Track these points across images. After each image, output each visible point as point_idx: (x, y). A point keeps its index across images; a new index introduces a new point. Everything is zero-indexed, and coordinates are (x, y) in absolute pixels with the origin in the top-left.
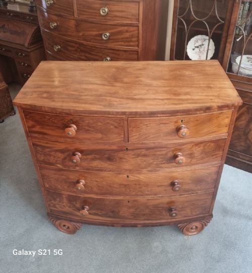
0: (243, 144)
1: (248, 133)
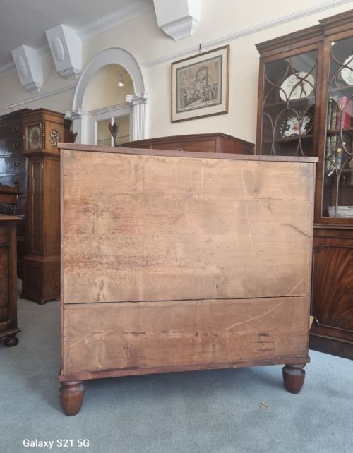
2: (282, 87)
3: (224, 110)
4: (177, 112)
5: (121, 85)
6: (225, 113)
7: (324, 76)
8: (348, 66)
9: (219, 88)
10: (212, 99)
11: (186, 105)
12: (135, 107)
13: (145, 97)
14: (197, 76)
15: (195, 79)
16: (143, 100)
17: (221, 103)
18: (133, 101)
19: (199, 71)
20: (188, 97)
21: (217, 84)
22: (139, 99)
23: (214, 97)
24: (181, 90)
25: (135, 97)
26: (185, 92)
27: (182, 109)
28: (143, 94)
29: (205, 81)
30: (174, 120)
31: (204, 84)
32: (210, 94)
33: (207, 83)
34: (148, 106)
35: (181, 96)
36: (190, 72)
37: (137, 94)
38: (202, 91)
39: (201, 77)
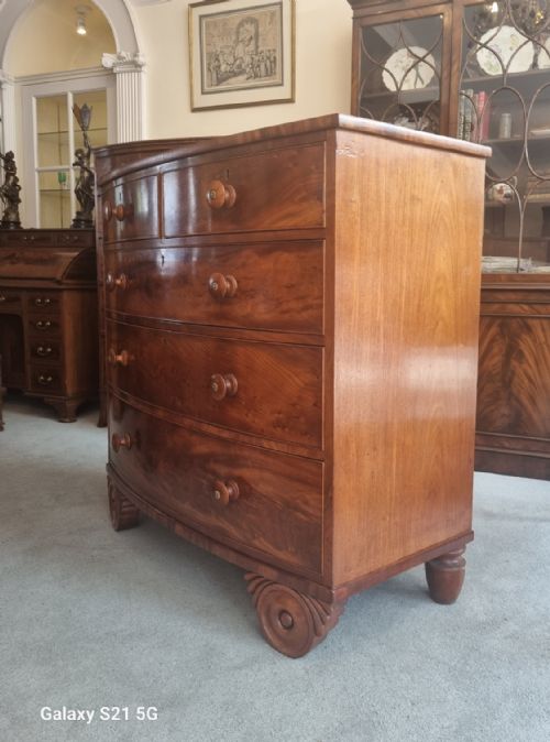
0: (505, 411)
1: (511, 381)
2: (386, 66)
3: (288, 96)
4: (203, 93)
5: (82, 31)
6: (291, 101)
7: (454, 58)
8: (488, 45)
9: (278, 58)
10: (267, 75)
11: (220, 81)
12: (119, 77)
13: (141, 59)
14: (238, 33)
15: (234, 38)
16: (136, 66)
17: (282, 85)
18: (115, 65)
19: (241, 24)
20: (223, 67)
21: (274, 50)
22: (126, 63)
23: (270, 73)
24: (210, 55)
25: (120, 58)
26: (217, 59)
27: (214, 88)
28: (136, 55)
29: (253, 42)
30: (196, 106)
31: (252, 47)
32: (262, 67)
33: (257, 47)
34: (145, 76)
35: (209, 64)
36: (225, 24)
37: (123, 54)
38: (247, 59)
39: (245, 35)
